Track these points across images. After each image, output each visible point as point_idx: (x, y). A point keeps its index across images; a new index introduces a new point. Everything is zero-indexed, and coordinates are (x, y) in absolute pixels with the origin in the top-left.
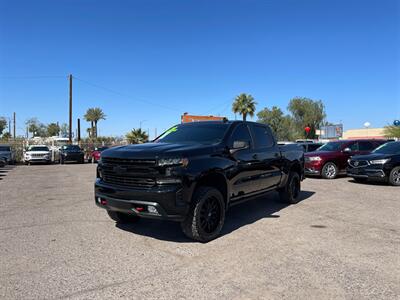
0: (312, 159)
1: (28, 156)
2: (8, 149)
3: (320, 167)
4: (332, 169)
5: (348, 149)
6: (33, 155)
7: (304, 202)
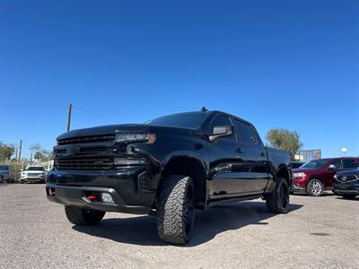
0: (295, 175)
1: (25, 175)
2: (7, 168)
3: (305, 184)
4: (317, 186)
5: (332, 166)
6: (29, 174)
7: (295, 212)
